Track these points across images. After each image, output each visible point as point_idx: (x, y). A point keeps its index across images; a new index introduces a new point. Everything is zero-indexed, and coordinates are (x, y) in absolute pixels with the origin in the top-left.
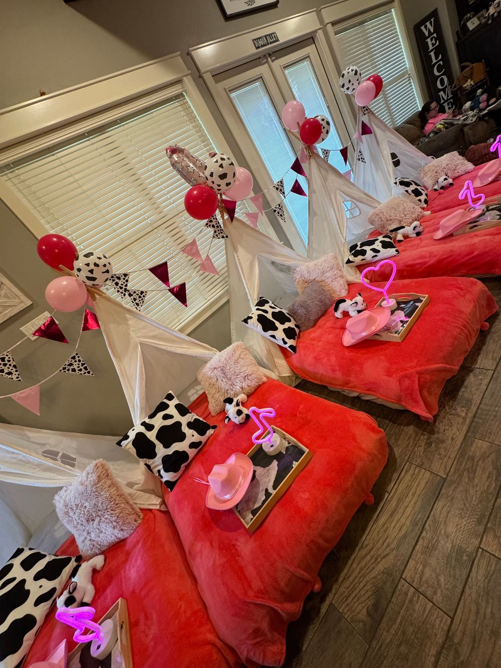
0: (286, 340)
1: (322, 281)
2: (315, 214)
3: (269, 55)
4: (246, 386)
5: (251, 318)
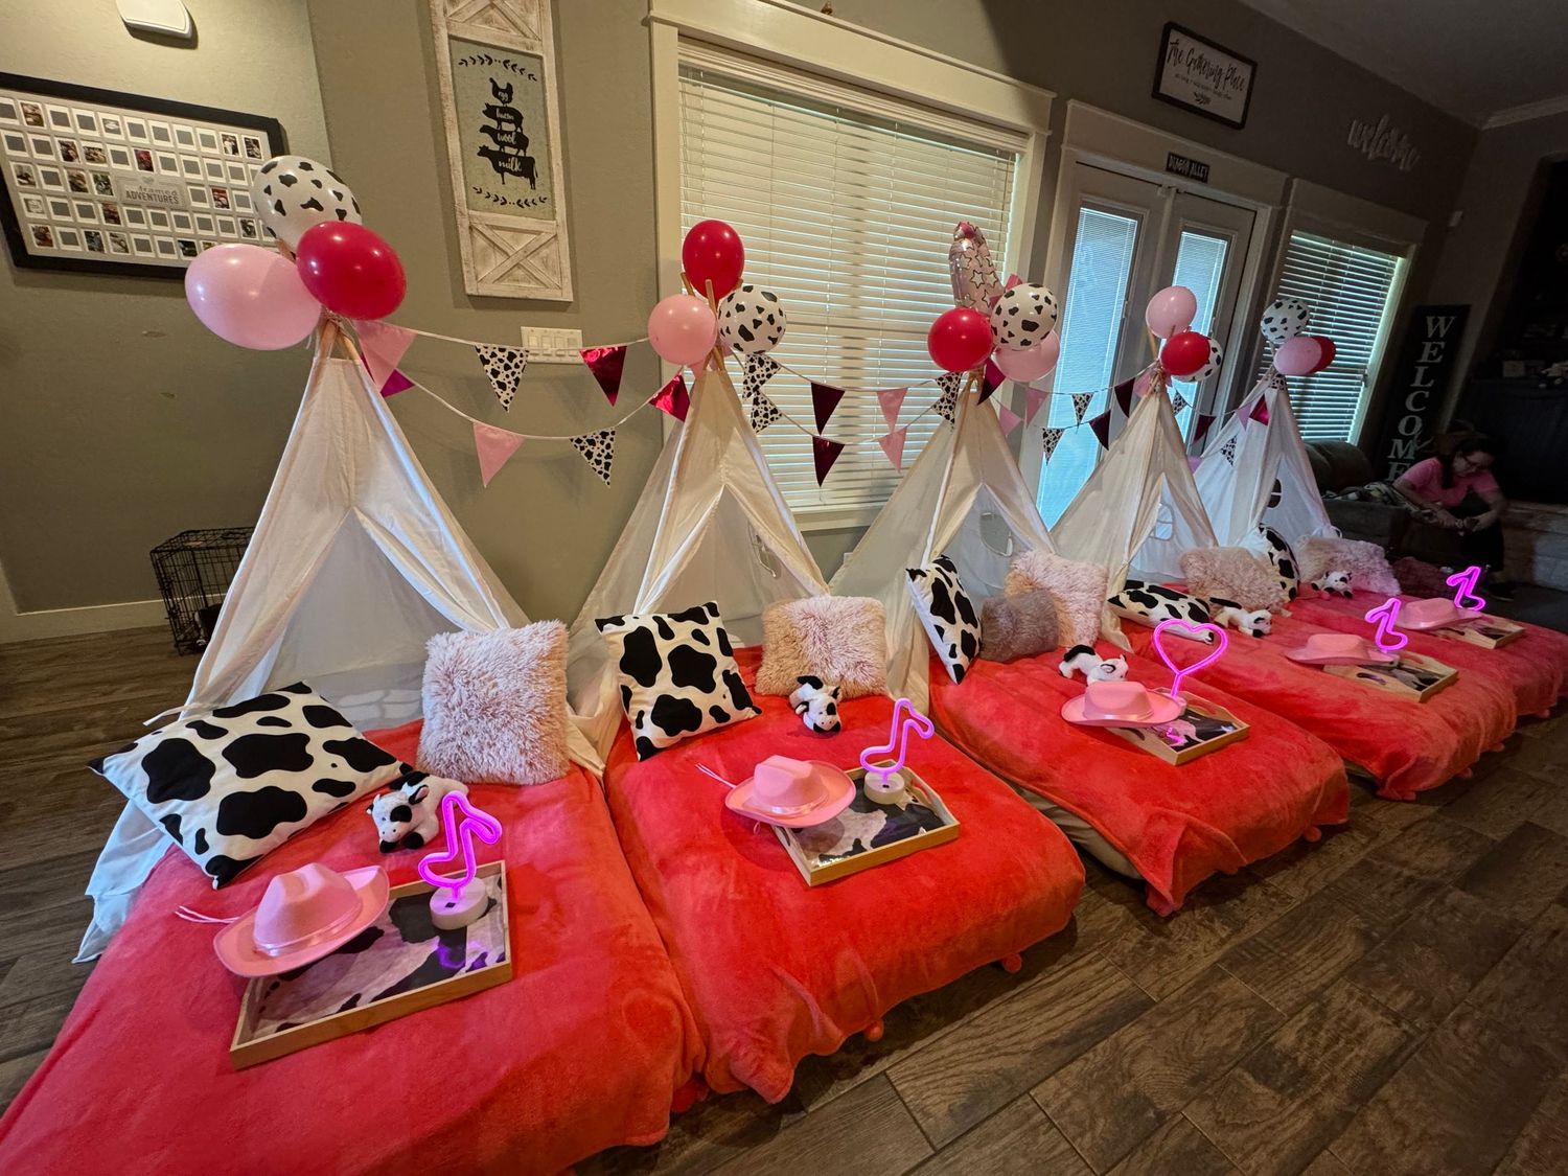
0: (959, 650)
1: (1059, 599)
2: (1099, 487)
3: (1178, 192)
4: (851, 679)
5: (924, 574)
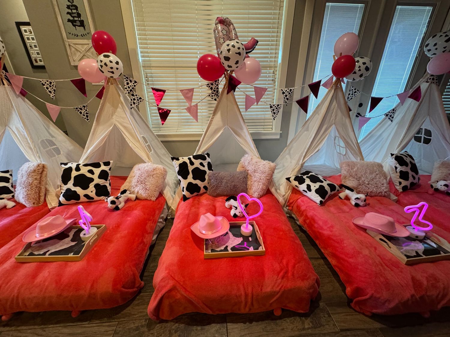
5: (178, 159)
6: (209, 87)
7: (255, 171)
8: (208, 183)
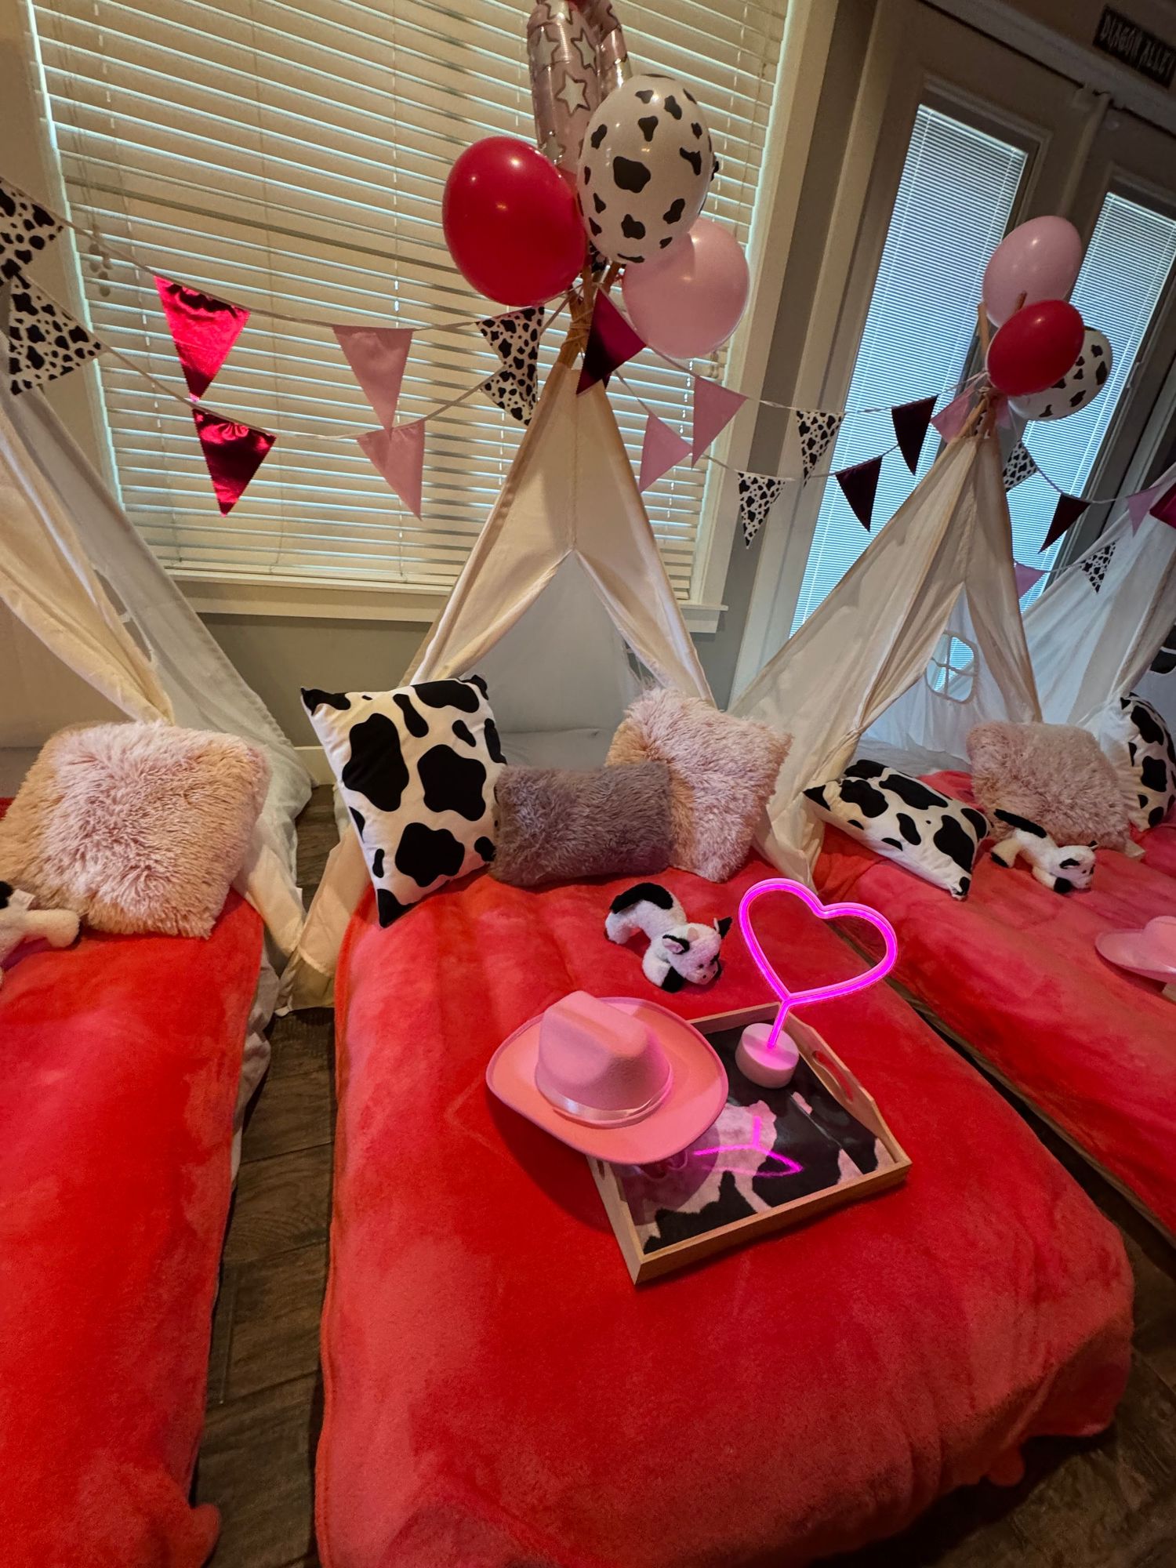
0: (389, 863)
4: (109, 900)
5: (341, 703)
6: (495, 336)
7: (707, 764)
8: (496, 824)
